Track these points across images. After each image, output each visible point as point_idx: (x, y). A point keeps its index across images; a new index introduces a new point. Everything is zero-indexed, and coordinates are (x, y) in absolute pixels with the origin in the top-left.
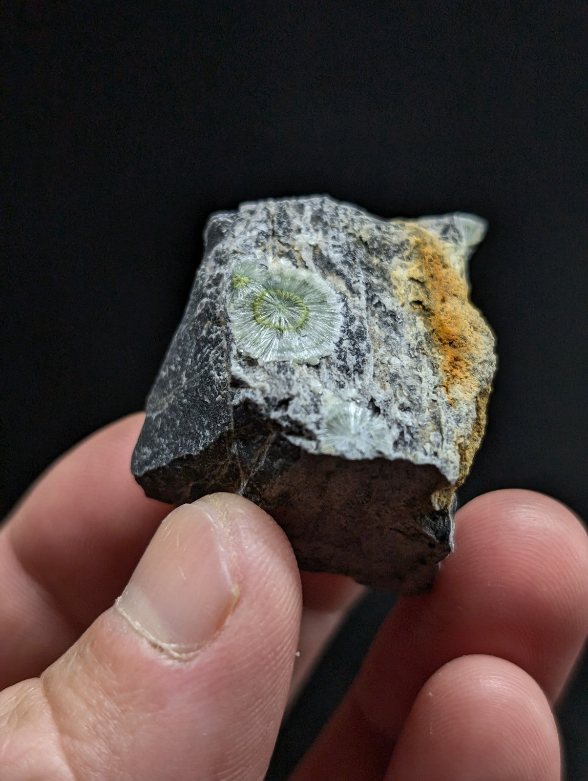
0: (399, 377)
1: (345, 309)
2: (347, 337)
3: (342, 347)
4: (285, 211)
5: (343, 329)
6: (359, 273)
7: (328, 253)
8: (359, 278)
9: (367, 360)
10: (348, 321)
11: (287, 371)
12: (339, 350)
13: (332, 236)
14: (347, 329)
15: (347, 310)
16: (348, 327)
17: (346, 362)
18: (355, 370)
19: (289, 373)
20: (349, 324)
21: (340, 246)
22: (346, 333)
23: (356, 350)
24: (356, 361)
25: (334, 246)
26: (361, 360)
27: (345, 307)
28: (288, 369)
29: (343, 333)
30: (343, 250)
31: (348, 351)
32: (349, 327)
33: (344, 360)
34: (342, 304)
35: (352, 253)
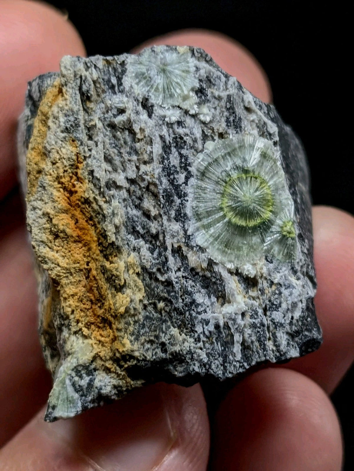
0: (127, 153)
1: (186, 226)
2: (181, 188)
3: (185, 174)
4: (260, 345)
5: (186, 199)
6: (177, 283)
7: (211, 301)
8: (175, 277)
9: (160, 163)
10: (182, 210)
11: (234, 120)
12: (188, 167)
13: (210, 324)
14: (182, 199)
15: (184, 226)
16: (182, 201)
17: (180, 154)
18: (169, 147)
19: (231, 119)
20: (181, 206)
21: (199, 313)
22: (183, 193)
23: (172, 172)
24: (170, 160)
25: (205, 311)
26: (166, 161)
27: (186, 229)
28: (232, 124)
29: (186, 192)
30: (195, 310)
31: (178, 169)
32: (180, 202)
33: (181, 155)
34: (189, 233)
35: (187, 308)
